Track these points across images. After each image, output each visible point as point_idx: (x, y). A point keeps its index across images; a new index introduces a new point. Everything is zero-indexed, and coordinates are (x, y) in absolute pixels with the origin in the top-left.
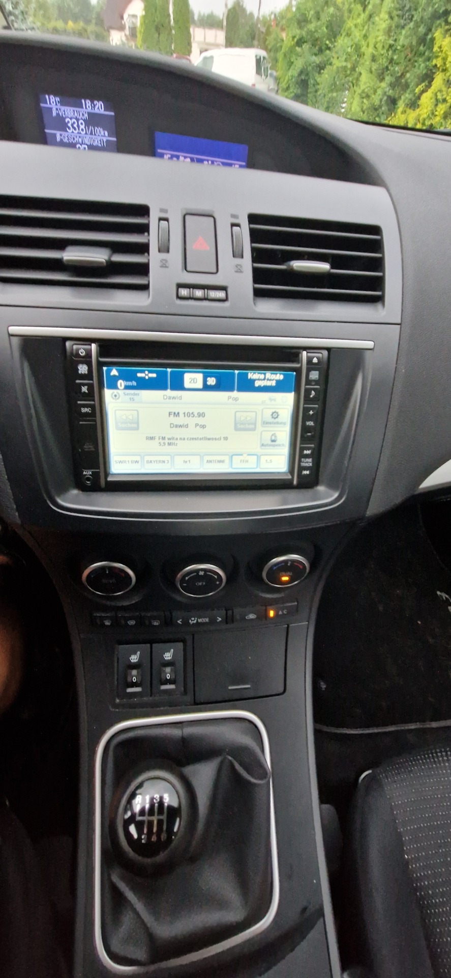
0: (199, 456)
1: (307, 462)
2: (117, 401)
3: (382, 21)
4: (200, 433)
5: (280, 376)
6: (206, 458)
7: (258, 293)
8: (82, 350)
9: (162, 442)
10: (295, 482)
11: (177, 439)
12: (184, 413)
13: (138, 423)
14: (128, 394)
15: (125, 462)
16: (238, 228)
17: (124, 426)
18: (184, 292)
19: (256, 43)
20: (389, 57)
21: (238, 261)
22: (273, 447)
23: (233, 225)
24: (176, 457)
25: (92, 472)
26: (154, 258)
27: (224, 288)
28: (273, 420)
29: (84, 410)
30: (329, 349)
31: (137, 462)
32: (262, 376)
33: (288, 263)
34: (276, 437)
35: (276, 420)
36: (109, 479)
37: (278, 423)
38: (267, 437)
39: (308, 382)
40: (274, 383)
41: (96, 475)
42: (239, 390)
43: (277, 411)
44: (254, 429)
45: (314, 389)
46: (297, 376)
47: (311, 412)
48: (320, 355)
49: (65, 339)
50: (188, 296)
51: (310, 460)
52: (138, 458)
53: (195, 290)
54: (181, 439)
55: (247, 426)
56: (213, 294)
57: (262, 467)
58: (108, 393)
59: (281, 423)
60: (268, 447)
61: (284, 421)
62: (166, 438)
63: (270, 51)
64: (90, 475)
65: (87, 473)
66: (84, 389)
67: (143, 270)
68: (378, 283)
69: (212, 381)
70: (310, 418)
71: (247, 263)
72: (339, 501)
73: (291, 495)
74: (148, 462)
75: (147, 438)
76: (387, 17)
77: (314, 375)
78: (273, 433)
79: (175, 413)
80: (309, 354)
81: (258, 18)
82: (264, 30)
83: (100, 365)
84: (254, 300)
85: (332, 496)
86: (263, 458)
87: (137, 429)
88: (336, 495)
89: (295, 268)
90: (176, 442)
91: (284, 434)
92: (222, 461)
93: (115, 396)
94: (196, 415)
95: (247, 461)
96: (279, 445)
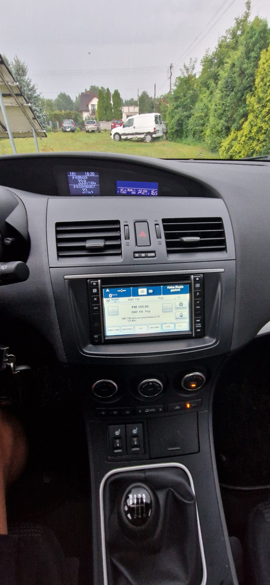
0: (146, 326)
1: (199, 325)
2: (109, 303)
3: (218, 94)
4: (147, 314)
5: (182, 287)
6: (150, 326)
7: (169, 252)
8: (94, 283)
9: (129, 320)
10: (194, 335)
11: (136, 318)
12: (139, 306)
13: (118, 312)
14: (113, 300)
15: (112, 330)
16: (158, 226)
17: (112, 314)
18: (137, 255)
19: (154, 109)
20: (223, 109)
21: (159, 240)
22: (181, 319)
23: (156, 225)
24: (136, 327)
25: (98, 336)
26: (123, 241)
27: (154, 252)
28: (180, 307)
29: (95, 308)
30: (203, 274)
31: (118, 330)
32: (174, 287)
33: (181, 238)
34: (182, 314)
35: (182, 306)
36: (106, 339)
37: (183, 308)
38: (178, 314)
39: (195, 288)
40: (179, 290)
41: (100, 337)
42: (164, 294)
43: (182, 302)
44: (172, 311)
45: (198, 292)
46: (189, 286)
47: (198, 302)
48: (199, 276)
49: (87, 279)
50: (139, 257)
51: (200, 324)
52: (118, 328)
53: (141, 254)
54: (138, 318)
55: (168, 310)
56: (149, 255)
57: (177, 329)
58: (105, 300)
59: (184, 308)
60: (179, 319)
61: (185, 307)
62: (131, 318)
63: (162, 112)
64: (97, 337)
65: (96, 336)
66: (95, 299)
67: (119, 247)
68: (223, 242)
69: (151, 291)
70: (198, 305)
71: (163, 240)
72: (216, 343)
73: (192, 341)
74: (123, 329)
75: (122, 319)
76: (220, 92)
77: (198, 285)
78: (181, 312)
79: (135, 306)
80: (194, 277)
81: (155, 98)
82: (158, 103)
83: (102, 288)
84: (167, 255)
85: (213, 341)
86: (177, 325)
87: (118, 315)
88: (214, 341)
89: (184, 241)
90: (135, 319)
91: (186, 313)
92: (158, 327)
93: (108, 301)
94: (144, 307)
95: (169, 327)
96: (184, 318)
